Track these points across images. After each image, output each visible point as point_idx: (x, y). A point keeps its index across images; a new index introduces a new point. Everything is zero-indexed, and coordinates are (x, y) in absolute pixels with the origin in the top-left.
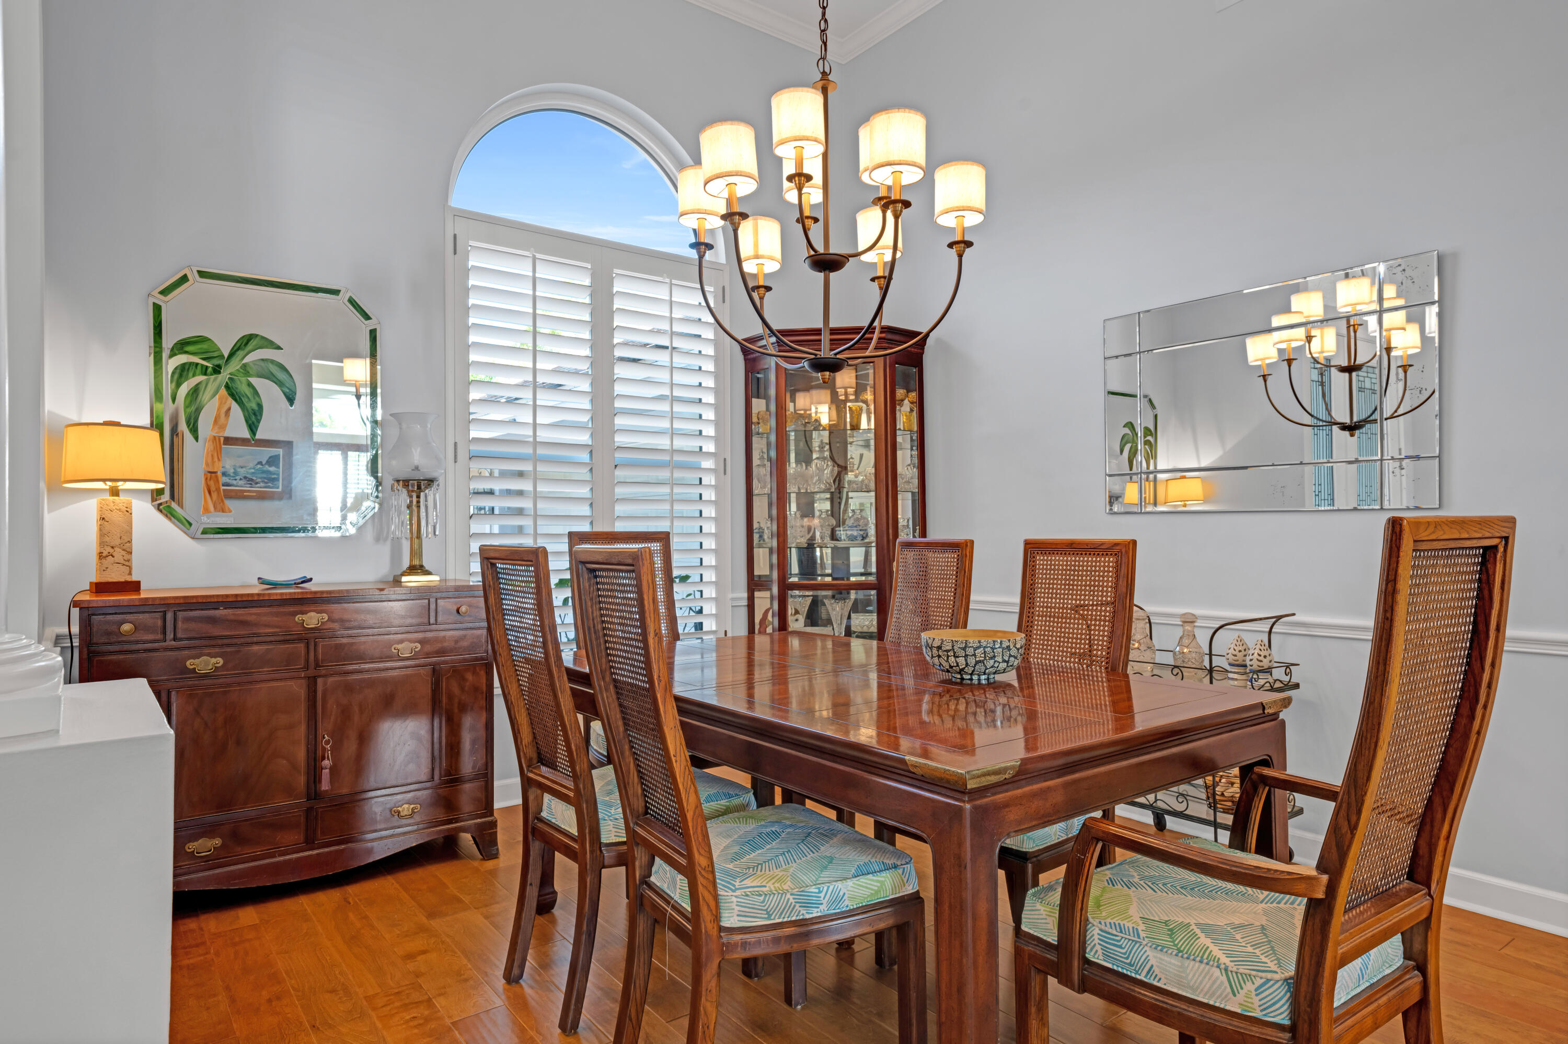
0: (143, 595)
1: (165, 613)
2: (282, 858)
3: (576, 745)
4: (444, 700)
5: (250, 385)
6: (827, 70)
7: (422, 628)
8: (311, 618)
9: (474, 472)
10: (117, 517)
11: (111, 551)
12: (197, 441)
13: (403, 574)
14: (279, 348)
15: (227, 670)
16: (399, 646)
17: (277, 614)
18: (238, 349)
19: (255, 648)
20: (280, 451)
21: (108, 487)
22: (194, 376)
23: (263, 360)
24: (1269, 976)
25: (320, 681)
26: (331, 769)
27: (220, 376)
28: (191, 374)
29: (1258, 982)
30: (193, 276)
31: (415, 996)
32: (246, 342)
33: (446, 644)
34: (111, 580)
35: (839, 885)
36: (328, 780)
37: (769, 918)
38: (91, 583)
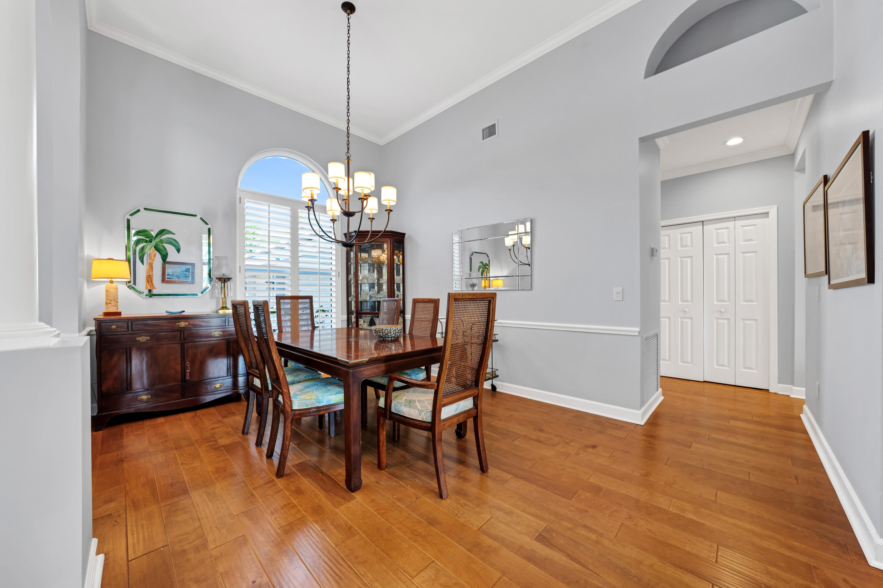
0: (122, 316)
1: (128, 322)
2: (173, 402)
3: (259, 361)
4: (231, 350)
5: (163, 246)
6: (349, 156)
7: (223, 327)
8: (182, 324)
9: (246, 276)
10: (112, 290)
11: (110, 302)
12: (143, 264)
13: (219, 310)
14: (174, 234)
15: (151, 341)
16: (214, 333)
17: (169, 323)
18: (159, 234)
19: (162, 334)
20: (190, 267)
21: (109, 280)
22: (142, 243)
23: (168, 238)
24: (428, 410)
25: (186, 344)
26: (190, 373)
27: (152, 243)
28: (141, 243)
29: (426, 412)
30: (142, 210)
31: (212, 439)
32: (162, 232)
33: (232, 332)
34: (110, 311)
35: (330, 397)
36: (189, 376)
37: (307, 406)
38: (103, 313)
